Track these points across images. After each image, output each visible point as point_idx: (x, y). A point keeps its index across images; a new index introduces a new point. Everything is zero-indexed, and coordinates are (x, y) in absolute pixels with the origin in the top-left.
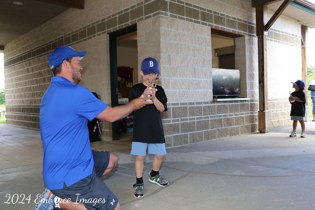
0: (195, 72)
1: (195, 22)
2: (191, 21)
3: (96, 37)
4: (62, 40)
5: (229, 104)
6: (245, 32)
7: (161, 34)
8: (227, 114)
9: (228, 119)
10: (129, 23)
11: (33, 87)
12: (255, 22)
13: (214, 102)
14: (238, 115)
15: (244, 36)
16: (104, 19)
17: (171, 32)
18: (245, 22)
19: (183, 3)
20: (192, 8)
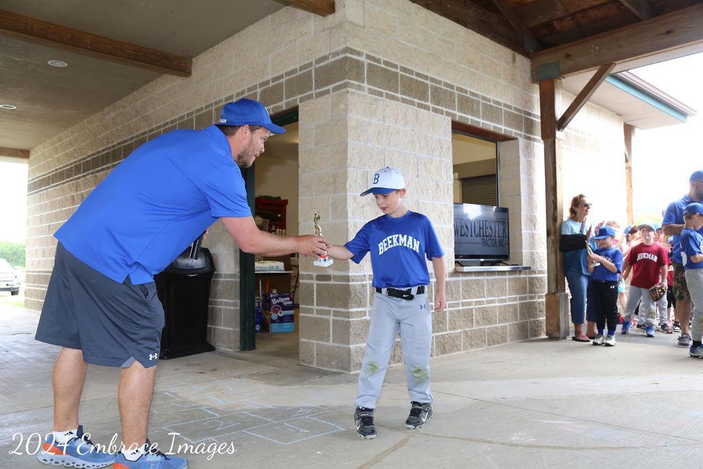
1: (420, 106)
2: (412, 103)
5: (487, 278)
6: (520, 132)
7: (349, 129)
8: (483, 299)
9: (485, 310)
10: (283, 105)
12: (537, 111)
13: (456, 273)
14: (505, 301)
15: (517, 139)
16: (231, 97)
17: (370, 124)
18: (519, 110)
19: (395, 66)
20: (414, 77)
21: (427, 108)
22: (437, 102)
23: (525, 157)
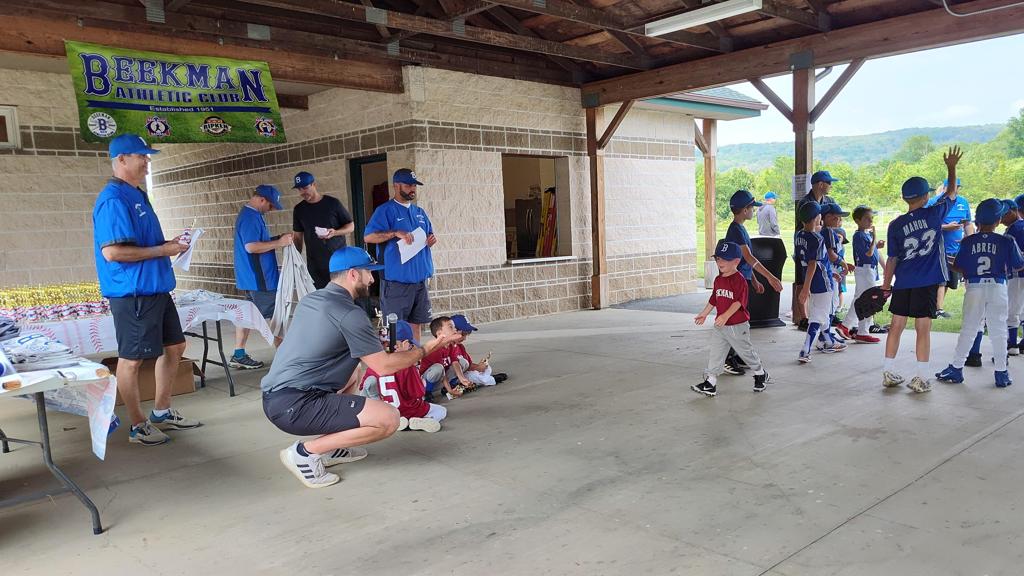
0: (474, 223)
1: (473, 149)
3: (330, 161)
4: (273, 155)
5: (537, 266)
6: (569, 151)
8: (533, 281)
10: (377, 150)
11: (220, 230)
12: (585, 132)
13: (508, 264)
14: (554, 282)
15: (567, 157)
16: (340, 136)
17: (433, 169)
18: (570, 134)
19: (452, 124)
20: (468, 129)
21: (479, 149)
22: (489, 144)
23: (575, 170)
